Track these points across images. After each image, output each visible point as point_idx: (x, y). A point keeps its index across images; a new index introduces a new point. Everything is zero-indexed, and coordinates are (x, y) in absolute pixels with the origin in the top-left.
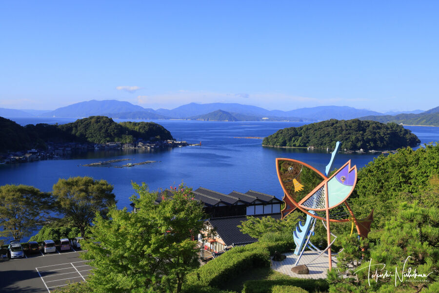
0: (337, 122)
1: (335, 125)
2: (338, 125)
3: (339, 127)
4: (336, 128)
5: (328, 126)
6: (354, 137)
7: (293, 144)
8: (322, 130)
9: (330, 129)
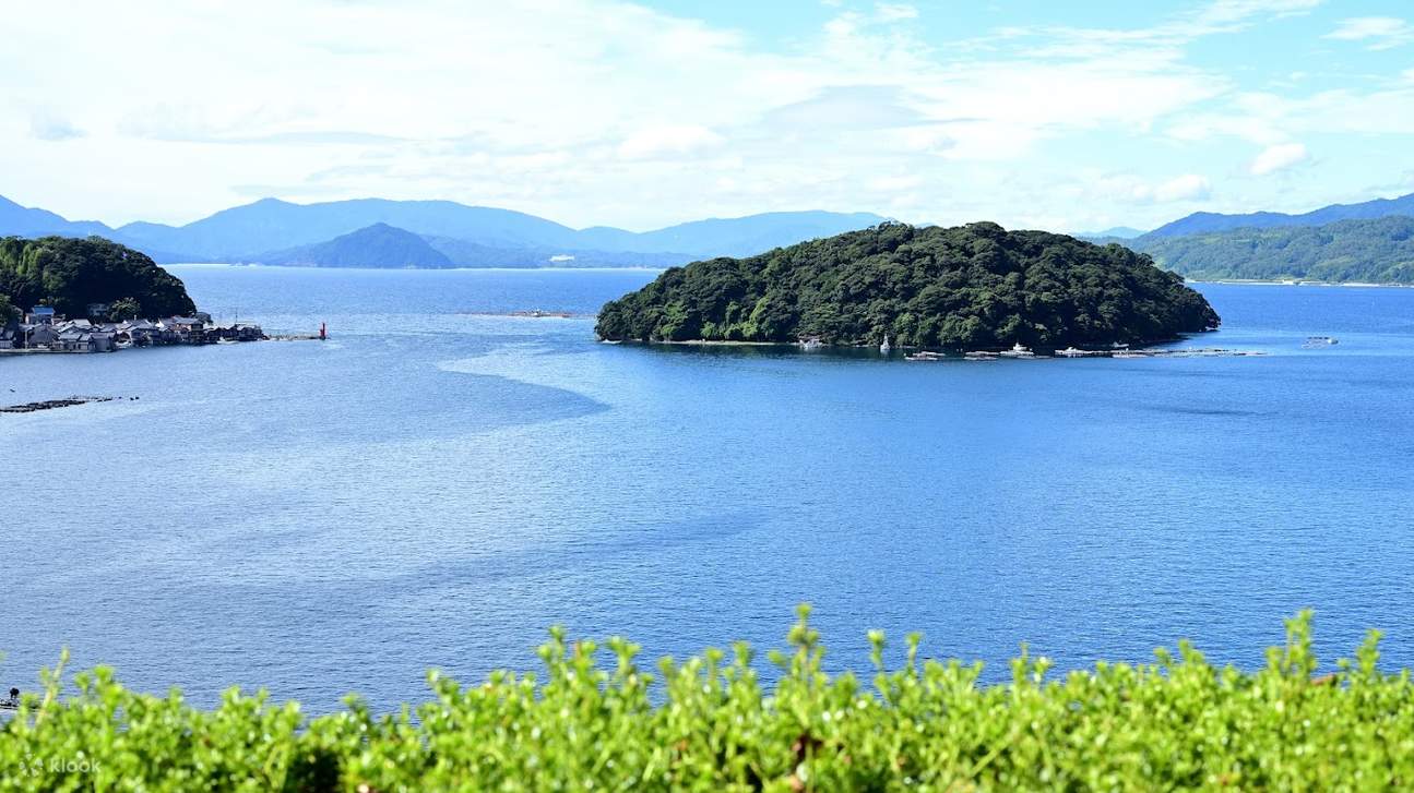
0: (910, 234)
1: (902, 247)
2: (916, 246)
3: (920, 255)
4: (909, 258)
5: (874, 252)
6: (985, 296)
7: (733, 327)
8: (850, 268)
9: (883, 263)
